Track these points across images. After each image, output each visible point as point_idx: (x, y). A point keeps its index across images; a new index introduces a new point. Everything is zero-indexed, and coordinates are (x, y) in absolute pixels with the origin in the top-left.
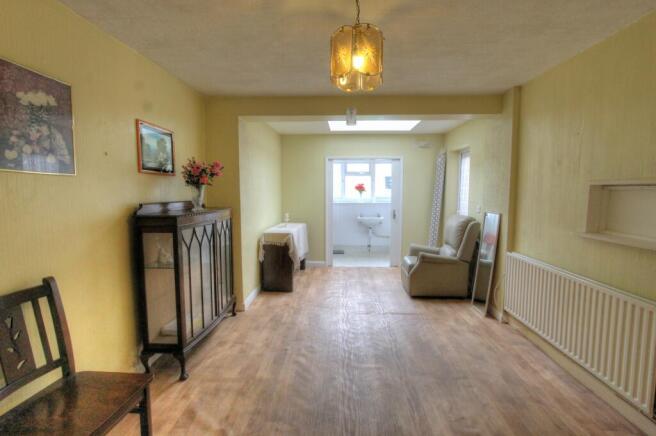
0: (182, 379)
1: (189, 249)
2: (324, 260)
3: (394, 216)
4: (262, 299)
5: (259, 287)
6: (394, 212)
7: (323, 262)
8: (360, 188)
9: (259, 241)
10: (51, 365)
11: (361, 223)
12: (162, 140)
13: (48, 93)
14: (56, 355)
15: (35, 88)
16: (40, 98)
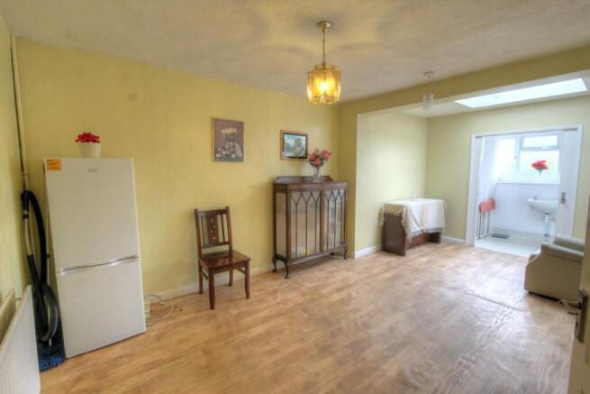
0: (286, 278)
1: (296, 205)
2: (464, 238)
3: (563, 200)
4: (376, 255)
5: (380, 246)
6: (563, 194)
7: (462, 241)
8: (540, 166)
9: (381, 210)
10: (225, 243)
11: (532, 207)
12: (299, 140)
13: (234, 127)
14: (227, 240)
15: (228, 127)
16: (230, 131)
